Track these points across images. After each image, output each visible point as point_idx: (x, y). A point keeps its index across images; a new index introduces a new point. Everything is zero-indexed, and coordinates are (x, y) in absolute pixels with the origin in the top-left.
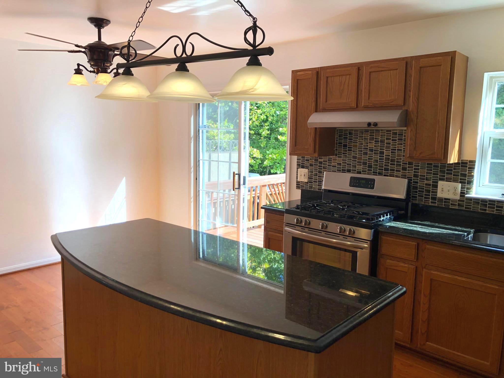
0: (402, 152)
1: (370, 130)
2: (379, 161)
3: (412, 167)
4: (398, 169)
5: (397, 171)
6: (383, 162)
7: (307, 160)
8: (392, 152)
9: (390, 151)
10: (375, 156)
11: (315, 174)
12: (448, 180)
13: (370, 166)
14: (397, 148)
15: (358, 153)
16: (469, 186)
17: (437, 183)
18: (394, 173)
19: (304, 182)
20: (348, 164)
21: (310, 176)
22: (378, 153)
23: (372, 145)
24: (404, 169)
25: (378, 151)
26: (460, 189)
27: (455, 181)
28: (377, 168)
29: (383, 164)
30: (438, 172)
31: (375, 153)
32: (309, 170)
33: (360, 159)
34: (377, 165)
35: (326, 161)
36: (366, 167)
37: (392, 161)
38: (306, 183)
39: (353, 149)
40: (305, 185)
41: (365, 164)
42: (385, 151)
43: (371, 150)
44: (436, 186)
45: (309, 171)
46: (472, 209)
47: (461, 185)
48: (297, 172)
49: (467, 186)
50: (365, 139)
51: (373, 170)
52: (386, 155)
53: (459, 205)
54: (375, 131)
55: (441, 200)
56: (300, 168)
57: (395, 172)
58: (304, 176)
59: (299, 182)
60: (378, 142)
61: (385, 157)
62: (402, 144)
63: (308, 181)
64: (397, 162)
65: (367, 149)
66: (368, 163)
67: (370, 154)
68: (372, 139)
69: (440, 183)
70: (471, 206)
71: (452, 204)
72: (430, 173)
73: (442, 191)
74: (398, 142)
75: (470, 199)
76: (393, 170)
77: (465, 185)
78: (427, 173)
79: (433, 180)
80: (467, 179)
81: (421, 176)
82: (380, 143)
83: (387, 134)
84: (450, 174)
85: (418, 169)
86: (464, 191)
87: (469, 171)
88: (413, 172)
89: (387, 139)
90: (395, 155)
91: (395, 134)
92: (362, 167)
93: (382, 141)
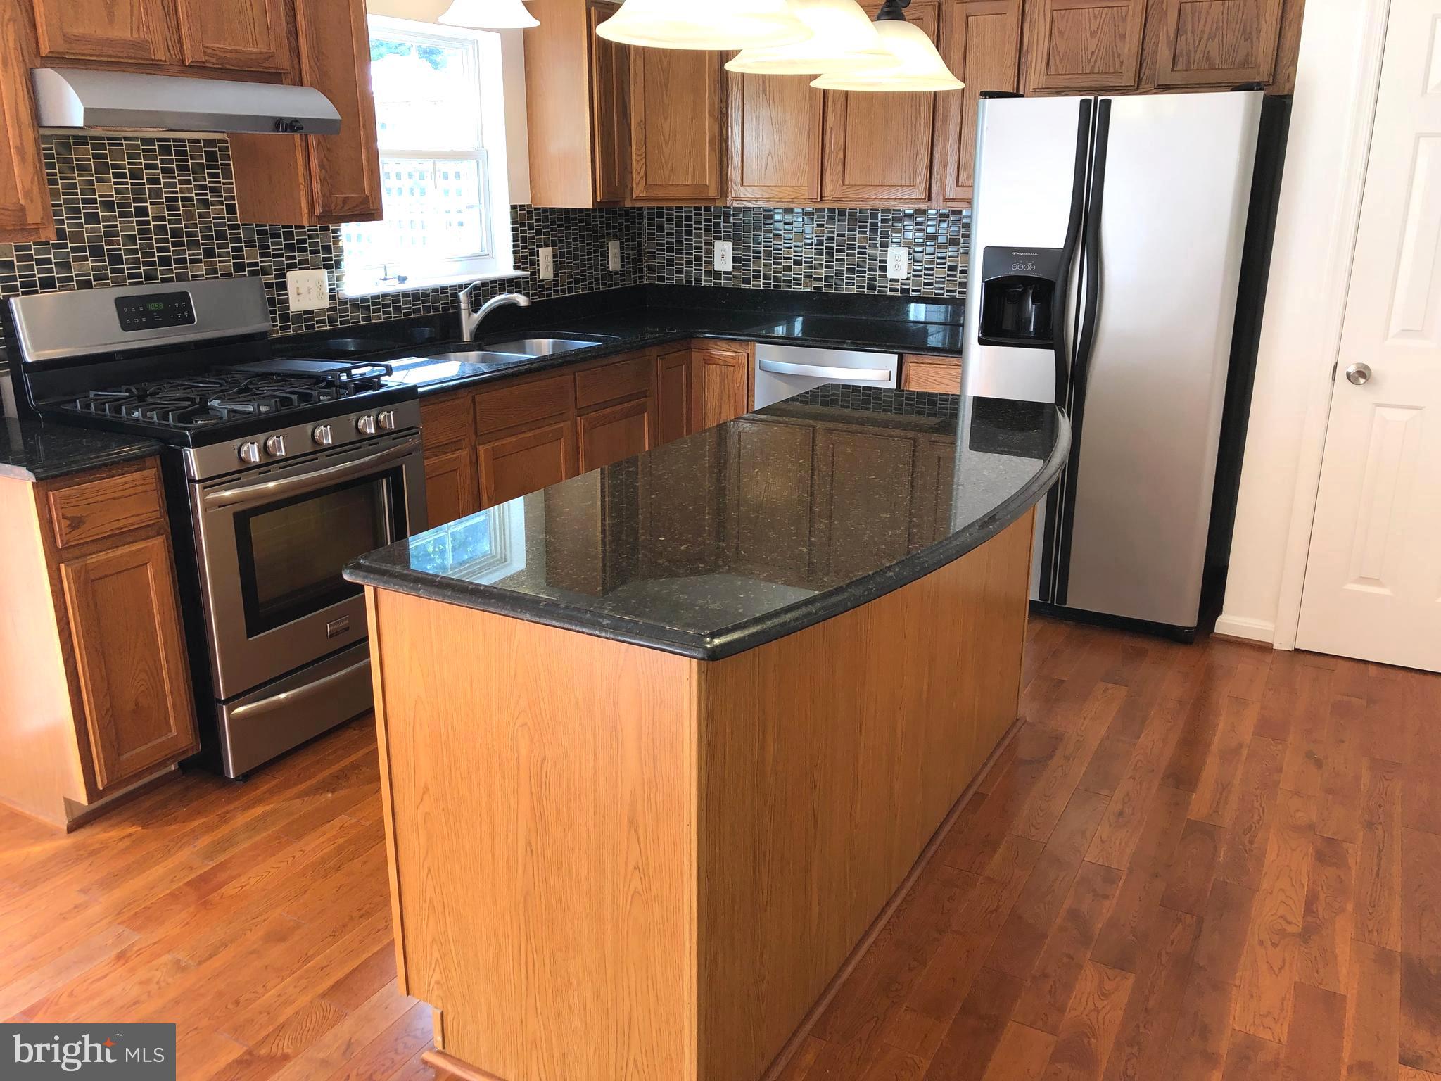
0: (194, 205)
1: (92, 138)
2: (140, 239)
3: (226, 246)
4: (193, 254)
5: (192, 261)
6: (151, 239)
8: (169, 208)
9: (162, 203)
10: (125, 222)
12: (304, 265)
13: (116, 259)
14: (179, 195)
16: (340, 272)
17: (284, 276)
18: (186, 268)
22: (128, 215)
23: (106, 188)
24: (209, 253)
25: (129, 205)
26: (327, 283)
27: (315, 266)
29: (151, 246)
30: (281, 249)
31: (122, 215)
34: (135, 252)
36: (105, 261)
37: (176, 233)
41: (96, 252)
42: (149, 206)
43: (109, 206)
44: (283, 286)
46: (352, 323)
47: (328, 273)
49: (337, 272)
50: (80, 168)
51: (128, 269)
52: (155, 219)
53: (332, 320)
54: (106, 142)
55: (298, 317)
57: (188, 265)
60: (123, 176)
61: (152, 223)
62: (189, 182)
64: (188, 234)
65: (94, 201)
66: (108, 250)
67: (106, 219)
68: (102, 168)
69: (292, 277)
70: (348, 316)
71: (318, 322)
72: (267, 255)
73: (298, 294)
74: (179, 175)
75: (345, 302)
76: (183, 261)
77: (333, 272)
78: (262, 255)
79: (275, 270)
80: (334, 258)
81: (250, 265)
82: (129, 181)
83: (144, 150)
84: (305, 250)
85: (241, 249)
86: (334, 284)
87: (333, 237)
88: (231, 258)
89: (148, 167)
90: (179, 215)
91: (165, 150)
92: (90, 264)
93: (135, 175)
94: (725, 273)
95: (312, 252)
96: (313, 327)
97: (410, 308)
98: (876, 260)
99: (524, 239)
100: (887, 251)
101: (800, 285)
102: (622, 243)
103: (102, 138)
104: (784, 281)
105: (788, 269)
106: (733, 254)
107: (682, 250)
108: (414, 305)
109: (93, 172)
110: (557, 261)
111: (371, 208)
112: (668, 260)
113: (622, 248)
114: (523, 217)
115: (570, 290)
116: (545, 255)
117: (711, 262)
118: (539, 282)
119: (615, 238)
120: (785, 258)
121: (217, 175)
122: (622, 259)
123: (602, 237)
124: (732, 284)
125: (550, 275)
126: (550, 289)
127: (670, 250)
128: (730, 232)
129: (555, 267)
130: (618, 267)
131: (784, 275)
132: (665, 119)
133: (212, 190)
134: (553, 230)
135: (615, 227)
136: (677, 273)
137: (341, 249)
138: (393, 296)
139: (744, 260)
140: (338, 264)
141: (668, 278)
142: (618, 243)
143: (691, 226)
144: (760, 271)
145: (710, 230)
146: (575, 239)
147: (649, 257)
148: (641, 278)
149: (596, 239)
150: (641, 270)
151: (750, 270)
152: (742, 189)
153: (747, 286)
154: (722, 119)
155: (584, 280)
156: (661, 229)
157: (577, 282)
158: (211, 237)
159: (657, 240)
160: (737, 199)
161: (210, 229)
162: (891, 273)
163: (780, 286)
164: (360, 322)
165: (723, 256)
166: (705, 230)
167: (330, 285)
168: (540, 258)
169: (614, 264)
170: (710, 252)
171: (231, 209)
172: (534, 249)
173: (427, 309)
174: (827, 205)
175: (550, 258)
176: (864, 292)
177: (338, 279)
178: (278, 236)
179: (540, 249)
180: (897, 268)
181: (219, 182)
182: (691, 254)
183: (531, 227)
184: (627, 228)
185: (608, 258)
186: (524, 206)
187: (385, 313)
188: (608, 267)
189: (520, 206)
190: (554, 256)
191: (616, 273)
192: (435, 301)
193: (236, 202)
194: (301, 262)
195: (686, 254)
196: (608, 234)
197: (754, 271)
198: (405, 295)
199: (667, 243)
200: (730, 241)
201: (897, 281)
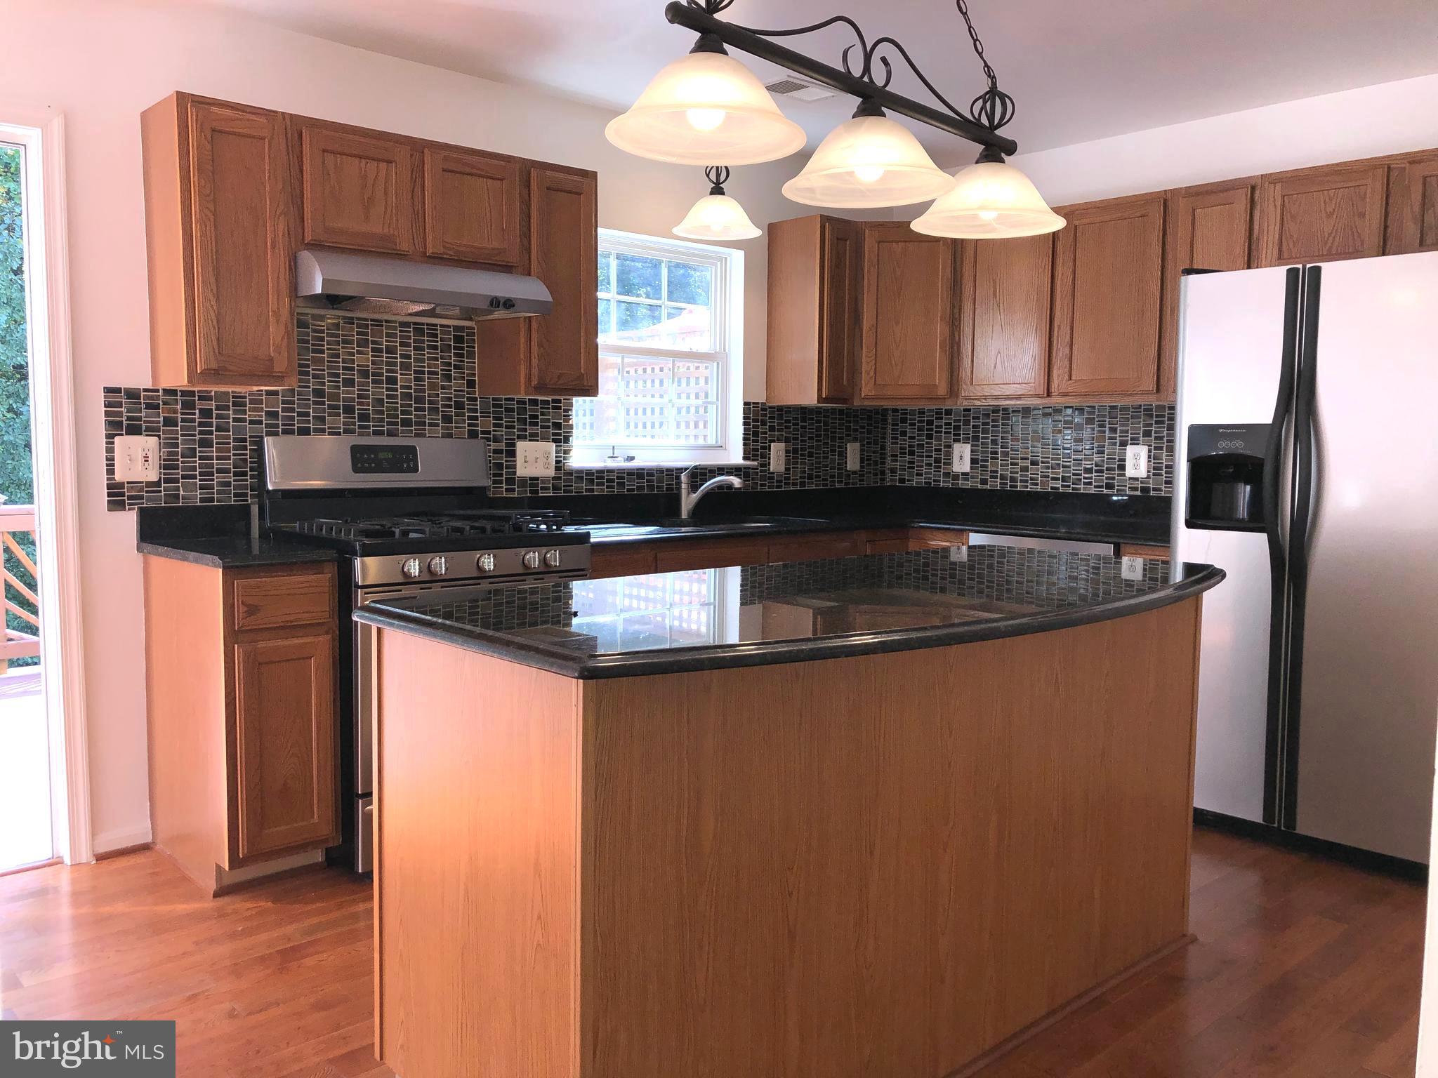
0: (438, 379)
1: (358, 319)
2: (387, 403)
3: (463, 414)
4: (432, 419)
5: (430, 424)
6: (397, 403)
7: (148, 406)
8: (416, 379)
9: (411, 375)
10: (376, 388)
11: (187, 452)
12: (533, 437)
13: (364, 417)
14: (426, 369)
15: (329, 381)
16: (568, 447)
17: (514, 445)
18: (425, 430)
19: (142, 482)
20: (300, 414)
21: (164, 460)
22: (381, 382)
23: (365, 359)
24: (447, 419)
25: (381, 375)
26: (554, 455)
27: (545, 439)
28: (382, 420)
29: (396, 409)
30: (514, 422)
31: (374, 382)
32: (160, 439)
33: (334, 397)
34: (382, 413)
35: (227, 408)
36: (355, 418)
37: (419, 400)
38: (149, 484)
39: (313, 370)
40: (147, 492)
41: (349, 410)
42: (399, 376)
43: (365, 374)
44: (512, 454)
45: (160, 443)
46: (575, 492)
47: (556, 446)
48: (110, 450)
49: (564, 447)
50: (345, 342)
52: (403, 387)
53: (555, 488)
55: (523, 482)
56: (122, 435)
57: (427, 428)
58: (145, 461)
59: (121, 485)
60: (380, 350)
61: (399, 391)
62: (436, 359)
63: (160, 478)
64: (430, 402)
65: (353, 369)
66: (359, 409)
67: (361, 384)
68: (363, 343)
69: (522, 447)
70: (572, 486)
71: (543, 488)
72: (500, 426)
73: (525, 462)
74: (428, 353)
75: (570, 473)
76: (424, 424)
77: (561, 446)
78: (495, 425)
79: (506, 439)
80: (563, 434)
81: (483, 432)
82: (385, 355)
83: (400, 331)
84: (536, 424)
85: (476, 418)
86: (561, 457)
87: (564, 416)
88: (466, 425)
89: (402, 344)
90: (424, 385)
91: (419, 330)
92: (342, 420)
93: (390, 350)
94: (963, 474)
95: (542, 427)
96: (537, 492)
97: (634, 485)
98: (1115, 459)
99: (756, 434)
100: (1125, 449)
101: (1037, 484)
102: (862, 445)
103: (366, 320)
104: (1021, 481)
105: (1025, 469)
106: (971, 455)
107: (923, 452)
108: (638, 483)
109: (355, 346)
110: (790, 456)
111: (585, 384)
112: (909, 463)
113: (862, 450)
114: (756, 413)
115: (803, 484)
116: (777, 451)
117: (950, 464)
118: (769, 473)
119: (855, 440)
120: (1022, 459)
121: (462, 355)
122: (862, 460)
123: (841, 438)
124: (969, 485)
125: (782, 469)
126: (781, 481)
127: (912, 453)
128: (969, 434)
129: (787, 462)
130: (857, 467)
131: (1021, 476)
132: (897, 323)
133: (456, 367)
134: (787, 427)
135: (856, 430)
136: (917, 475)
137: (571, 427)
138: (618, 473)
139: (982, 461)
140: (567, 440)
141: (908, 480)
142: (858, 444)
143: (932, 430)
144: (997, 472)
145: (950, 433)
146: (810, 438)
147: (892, 461)
148: (883, 480)
149: (833, 439)
150: (883, 473)
151: (988, 471)
152: (971, 388)
153: (984, 487)
154: (954, 323)
155: (818, 476)
156: (904, 433)
157: (810, 477)
158: (450, 406)
159: (901, 444)
160: (967, 398)
161: (450, 399)
162: (1130, 472)
163: (1016, 487)
164: (583, 492)
165: (962, 458)
166: (945, 433)
167: (556, 457)
168: (772, 453)
169: (853, 463)
170: (949, 454)
171: (471, 384)
172: (766, 443)
173: (651, 487)
174: (1056, 400)
175: (783, 454)
176: (1103, 491)
177: (566, 452)
178: (512, 410)
179: (772, 444)
180: (1136, 467)
181: (463, 361)
182: (931, 456)
183: (764, 423)
184: (869, 432)
185: (846, 458)
186: (758, 403)
187: (608, 487)
188: (846, 467)
189: (754, 403)
190: (787, 452)
191: (854, 473)
192: (660, 481)
193: (477, 379)
194: (531, 435)
195: (927, 456)
196: (847, 435)
197: (992, 471)
198: (631, 472)
199: (910, 446)
200: (969, 443)
201: (1136, 479)
